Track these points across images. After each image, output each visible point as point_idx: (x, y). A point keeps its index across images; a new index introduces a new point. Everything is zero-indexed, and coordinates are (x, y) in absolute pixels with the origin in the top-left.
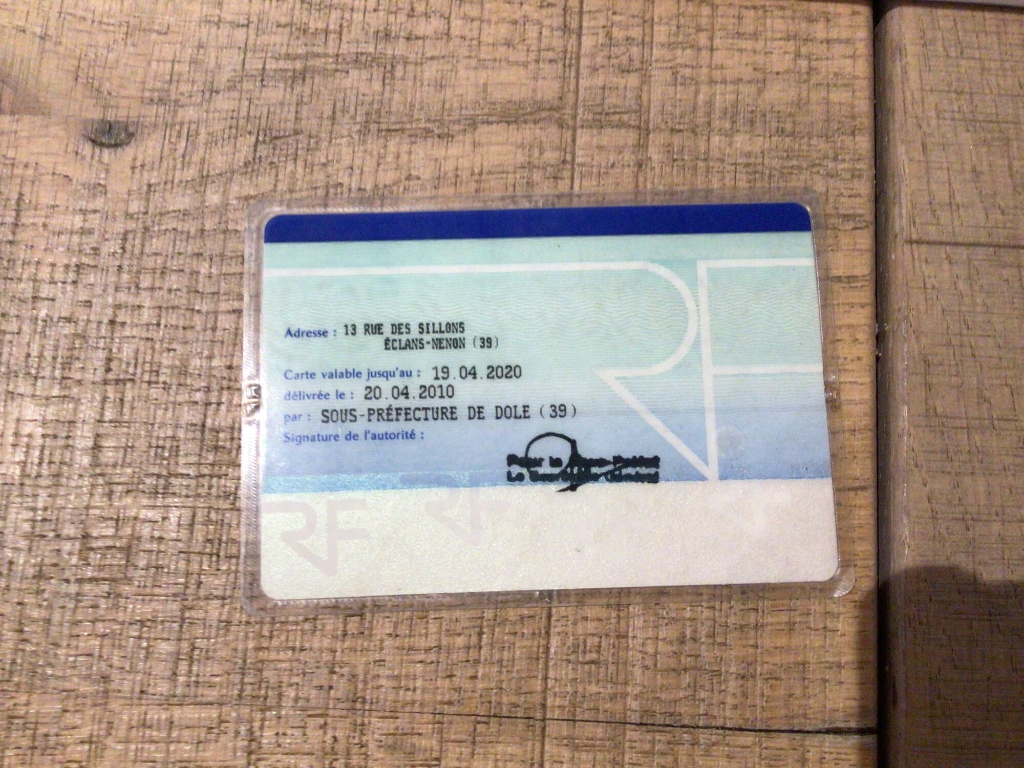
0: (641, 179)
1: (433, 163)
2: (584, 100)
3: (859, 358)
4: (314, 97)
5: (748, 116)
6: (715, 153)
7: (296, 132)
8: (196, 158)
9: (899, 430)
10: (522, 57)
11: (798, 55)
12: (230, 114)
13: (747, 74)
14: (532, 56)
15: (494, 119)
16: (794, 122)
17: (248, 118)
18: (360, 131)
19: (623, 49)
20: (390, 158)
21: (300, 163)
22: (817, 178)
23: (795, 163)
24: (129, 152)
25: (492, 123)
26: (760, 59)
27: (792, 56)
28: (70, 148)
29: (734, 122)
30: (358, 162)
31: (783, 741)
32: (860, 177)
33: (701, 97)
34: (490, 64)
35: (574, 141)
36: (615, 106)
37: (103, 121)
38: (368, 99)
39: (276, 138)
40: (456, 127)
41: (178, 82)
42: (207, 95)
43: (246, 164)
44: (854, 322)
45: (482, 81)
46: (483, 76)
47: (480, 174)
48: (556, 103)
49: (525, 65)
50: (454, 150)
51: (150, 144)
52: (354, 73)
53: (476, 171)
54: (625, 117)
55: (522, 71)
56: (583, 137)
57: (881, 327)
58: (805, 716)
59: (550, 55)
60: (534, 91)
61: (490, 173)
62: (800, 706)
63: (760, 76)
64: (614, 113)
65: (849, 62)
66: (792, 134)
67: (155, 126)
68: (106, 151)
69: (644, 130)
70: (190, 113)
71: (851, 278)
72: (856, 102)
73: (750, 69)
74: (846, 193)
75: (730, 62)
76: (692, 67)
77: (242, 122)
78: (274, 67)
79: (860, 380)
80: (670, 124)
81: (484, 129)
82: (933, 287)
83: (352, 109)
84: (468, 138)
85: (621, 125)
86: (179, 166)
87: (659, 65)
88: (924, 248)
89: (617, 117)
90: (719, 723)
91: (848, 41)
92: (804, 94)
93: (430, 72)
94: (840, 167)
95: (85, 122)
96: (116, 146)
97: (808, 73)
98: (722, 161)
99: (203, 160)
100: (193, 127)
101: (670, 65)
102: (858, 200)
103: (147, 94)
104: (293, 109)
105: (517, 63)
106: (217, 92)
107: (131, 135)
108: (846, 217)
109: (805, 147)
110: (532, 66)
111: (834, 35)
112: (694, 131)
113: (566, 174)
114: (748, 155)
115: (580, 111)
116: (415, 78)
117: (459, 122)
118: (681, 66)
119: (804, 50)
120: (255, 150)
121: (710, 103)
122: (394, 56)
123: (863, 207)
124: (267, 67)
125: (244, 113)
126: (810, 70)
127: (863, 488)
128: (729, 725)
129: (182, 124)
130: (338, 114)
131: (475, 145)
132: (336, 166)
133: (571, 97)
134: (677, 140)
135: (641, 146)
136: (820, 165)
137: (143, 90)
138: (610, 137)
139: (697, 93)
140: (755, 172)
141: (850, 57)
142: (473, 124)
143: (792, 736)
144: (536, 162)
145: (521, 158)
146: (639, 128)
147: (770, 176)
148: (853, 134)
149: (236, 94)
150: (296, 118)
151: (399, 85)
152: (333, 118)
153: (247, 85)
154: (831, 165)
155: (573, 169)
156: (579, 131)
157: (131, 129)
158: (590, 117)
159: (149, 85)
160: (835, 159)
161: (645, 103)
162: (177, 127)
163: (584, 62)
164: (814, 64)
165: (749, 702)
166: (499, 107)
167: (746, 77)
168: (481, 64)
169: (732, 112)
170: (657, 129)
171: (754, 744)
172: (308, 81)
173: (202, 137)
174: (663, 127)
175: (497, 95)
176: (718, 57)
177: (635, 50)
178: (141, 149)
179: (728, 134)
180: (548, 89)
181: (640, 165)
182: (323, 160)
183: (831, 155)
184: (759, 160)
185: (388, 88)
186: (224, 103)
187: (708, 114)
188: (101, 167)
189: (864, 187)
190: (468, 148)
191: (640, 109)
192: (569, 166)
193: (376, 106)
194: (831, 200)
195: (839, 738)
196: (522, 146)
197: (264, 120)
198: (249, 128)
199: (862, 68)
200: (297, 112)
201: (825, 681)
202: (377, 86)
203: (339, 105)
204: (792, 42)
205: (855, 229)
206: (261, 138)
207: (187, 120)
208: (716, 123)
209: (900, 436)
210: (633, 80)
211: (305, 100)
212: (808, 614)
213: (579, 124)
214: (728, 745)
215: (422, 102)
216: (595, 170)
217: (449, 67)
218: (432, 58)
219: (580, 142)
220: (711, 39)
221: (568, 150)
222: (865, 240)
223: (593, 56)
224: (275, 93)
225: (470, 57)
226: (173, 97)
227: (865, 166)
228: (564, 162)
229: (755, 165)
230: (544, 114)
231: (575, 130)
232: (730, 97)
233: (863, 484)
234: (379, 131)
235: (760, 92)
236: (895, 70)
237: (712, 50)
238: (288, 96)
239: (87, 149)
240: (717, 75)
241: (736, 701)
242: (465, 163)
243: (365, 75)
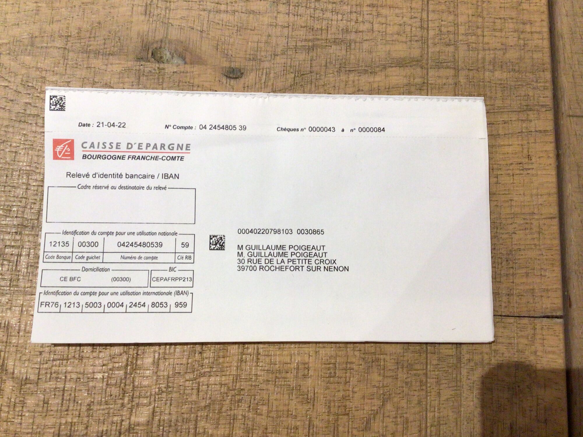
0: (457, 90)
1: (368, 84)
2: (431, 57)
3: (550, 164)
4: (318, 57)
5: (500, 64)
6: (487, 79)
7: (311, 72)
8: (270, 84)
9: (568, 194)
10: (404, 39)
11: (519, 38)
12: (283, 65)
13: (499, 46)
14: (409, 39)
15: (393, 65)
16: (519, 66)
17: (291, 66)
18: (337, 71)
19: (446, 36)
20: (350, 83)
21: (313, 85)
22: (529, 89)
23: (520, 83)
24: (242, 81)
25: (393, 67)
26: (504, 40)
27: (517, 39)
28: (217, 79)
29: (494, 66)
30: (337, 85)
31: (526, 321)
32: (547, 89)
33: (480, 56)
34: (391, 42)
35: (427, 74)
36: (444, 60)
37: (230, 67)
38: (341, 58)
39: (303, 75)
40: (378, 69)
41: (261, 51)
42: (273, 57)
43: (291, 86)
44: (548, 149)
45: (388, 50)
46: (388, 47)
47: (389, 88)
48: (419, 58)
49: (406, 43)
50: (377, 79)
51: (250, 77)
52: (334, 47)
53: (387, 87)
54: (449, 64)
55: (404, 45)
56: (431, 73)
57: (558, 152)
58: (534, 310)
59: (416, 38)
60: (410, 54)
61: (393, 88)
62: (532, 307)
63: (504, 47)
64: (444, 62)
65: (541, 41)
66: (519, 71)
67: (252, 70)
68: (232, 81)
69: (457, 69)
70: (266, 65)
71: (545, 131)
72: (545, 58)
73: (500, 44)
74: (542, 96)
75: (491, 42)
76: (476, 43)
77: (288, 68)
78: (300, 44)
79: (551, 173)
80: (467, 67)
81: (390, 69)
82: (580, 135)
83: (334, 62)
84: (383, 74)
85: (448, 67)
86: (263, 86)
87: (462, 42)
88: (575, 119)
89: (445, 64)
90: (499, 314)
91: (539, 33)
92: (523, 55)
93: (366, 45)
94: (539, 85)
95: (223, 68)
96: (236, 78)
97: (524, 46)
98: (490, 82)
99: (273, 84)
100: (268, 70)
101: (466, 42)
102: (547, 99)
103: (248, 56)
104: (309, 62)
105: (402, 42)
106: (277, 55)
107: (242, 74)
108: (542, 106)
109: (524, 77)
110: (409, 43)
111: (533, 30)
112: (477, 70)
113: (425, 88)
114: (501, 80)
115: (430, 61)
116: (359, 49)
117: (378, 67)
118: (471, 43)
119: (522, 36)
120: (294, 80)
121: (484, 59)
122: (350, 40)
123: (549, 102)
124: (298, 44)
125: (289, 64)
126: (525, 45)
127: (554, 218)
128: (503, 314)
129: (263, 69)
130: (328, 64)
131: (386, 76)
132: (328, 86)
133: (425, 56)
134: (471, 74)
135: (456, 76)
136: (530, 84)
137: (246, 54)
138: (443, 72)
139: (478, 54)
140: (504, 87)
141: (541, 39)
142: (385, 68)
143: (530, 319)
144: (412, 83)
145: (405, 81)
146: (455, 68)
147: (510, 89)
148: (544, 71)
149: (285, 56)
150: (311, 66)
151: (353, 52)
152: (326, 66)
153: (290, 52)
154: (535, 84)
155: (428, 86)
156: (429, 70)
157: (242, 71)
158: (434, 64)
159: (248, 53)
160: (537, 82)
161: (457, 58)
162: (261, 70)
163: (430, 41)
164: (526, 42)
165: (512, 305)
166: (395, 60)
167: (498, 48)
168: (387, 43)
169: (493, 63)
170: (462, 69)
171: (514, 322)
172: (315, 50)
173: (272, 75)
174: (465, 68)
175: (394, 55)
176: (486, 40)
177: (452, 36)
178: (247, 80)
179: (493, 71)
180: (416, 53)
181: (456, 84)
182: (323, 84)
183: (535, 80)
184: (505, 82)
185: (348, 53)
186: (280, 60)
187: (483, 63)
188: (230, 87)
189: (549, 93)
190: (383, 77)
191: (455, 61)
192: (426, 85)
193: (344, 61)
194: (536, 98)
195: (548, 320)
196: (405, 76)
197: (297, 67)
198: (291, 70)
199: (546, 43)
200: (311, 64)
201: (542, 296)
202: (344, 52)
203: (328, 60)
204: (516, 33)
205: (546, 111)
206: (296, 75)
207: (265, 67)
208: (487, 67)
209: (568, 197)
210: (451, 49)
211: (314, 58)
212: (534, 269)
213: (429, 67)
214: (503, 323)
215: (363, 59)
216: (437, 86)
217: (374, 44)
218: (366, 40)
219: (430, 74)
220: (483, 32)
221: (425, 78)
222: (550, 115)
223: (434, 38)
224: (301, 56)
225: (382, 39)
226: (259, 57)
227: (549, 85)
228: (424, 83)
229: (504, 84)
230: (414, 63)
231: (428, 69)
232: (492, 56)
233: (554, 216)
234: (346, 71)
235: (504, 54)
236: (560, 44)
237: (483, 36)
238: (307, 57)
239: (224, 80)
240: (486, 46)
241: (506, 304)
242: (382, 84)
243: (338, 47)
